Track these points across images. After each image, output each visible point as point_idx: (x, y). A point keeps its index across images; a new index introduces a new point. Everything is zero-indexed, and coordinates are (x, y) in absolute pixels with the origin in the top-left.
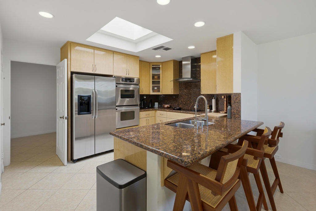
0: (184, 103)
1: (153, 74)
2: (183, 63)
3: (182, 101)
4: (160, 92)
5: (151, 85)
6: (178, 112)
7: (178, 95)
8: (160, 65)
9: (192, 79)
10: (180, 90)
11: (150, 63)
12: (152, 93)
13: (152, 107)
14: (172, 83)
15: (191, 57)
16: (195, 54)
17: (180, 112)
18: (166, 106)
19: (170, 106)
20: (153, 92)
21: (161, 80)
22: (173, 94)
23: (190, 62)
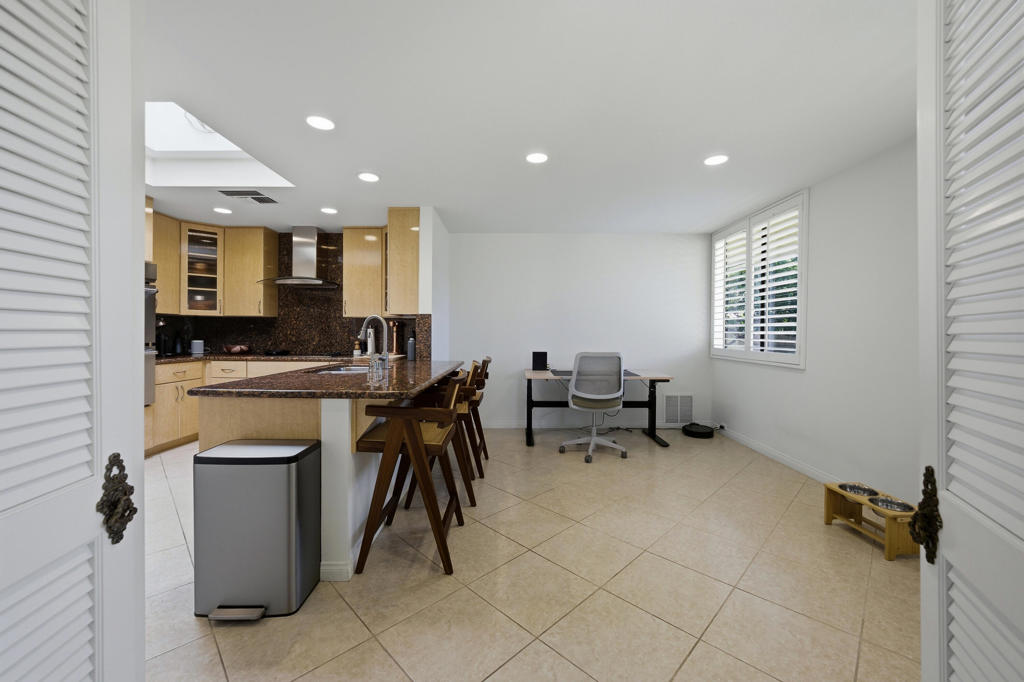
0: (294, 339)
1: (190, 257)
2: (295, 239)
3: (286, 335)
4: (215, 308)
5: (185, 287)
6: (284, 360)
7: (275, 318)
8: (216, 234)
9: (321, 282)
10: (280, 306)
11: (180, 222)
12: (185, 311)
13: (186, 354)
14: (261, 286)
15: (318, 229)
16: (330, 226)
17: (292, 360)
18: (237, 348)
19: (249, 347)
20: (190, 308)
21: (219, 277)
22: (262, 315)
23: (314, 241)
